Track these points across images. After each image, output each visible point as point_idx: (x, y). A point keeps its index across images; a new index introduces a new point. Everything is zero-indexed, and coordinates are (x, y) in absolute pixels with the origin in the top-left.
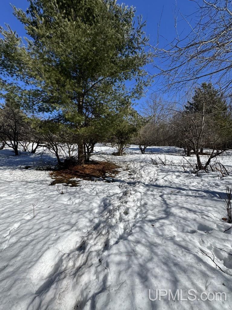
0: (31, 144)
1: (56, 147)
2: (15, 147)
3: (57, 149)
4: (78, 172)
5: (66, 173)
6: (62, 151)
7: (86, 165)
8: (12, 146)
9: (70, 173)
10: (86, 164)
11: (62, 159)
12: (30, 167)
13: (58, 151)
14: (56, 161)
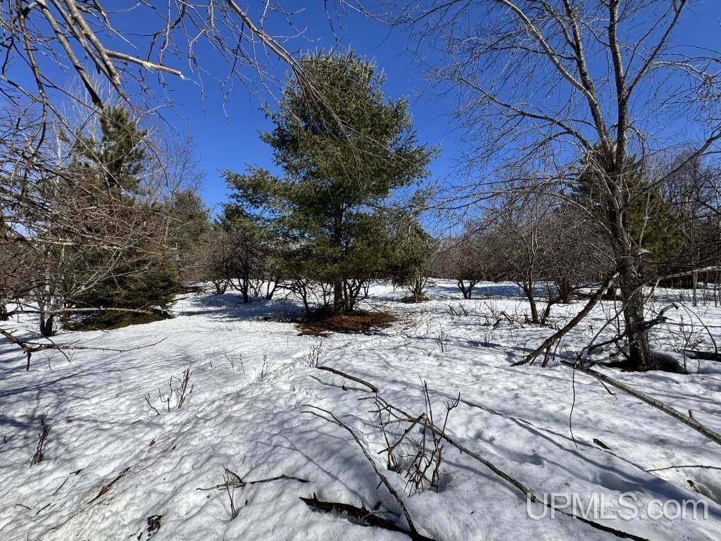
0: (266, 284)
1: (305, 290)
2: (244, 290)
3: (305, 293)
4: (333, 325)
5: (316, 326)
6: (313, 296)
7: (347, 317)
8: (239, 288)
9: (322, 326)
10: (346, 314)
11: (312, 308)
12: (269, 318)
13: (307, 295)
14: (303, 311)
